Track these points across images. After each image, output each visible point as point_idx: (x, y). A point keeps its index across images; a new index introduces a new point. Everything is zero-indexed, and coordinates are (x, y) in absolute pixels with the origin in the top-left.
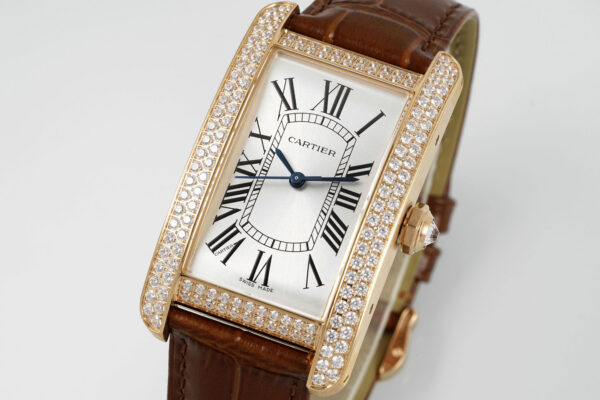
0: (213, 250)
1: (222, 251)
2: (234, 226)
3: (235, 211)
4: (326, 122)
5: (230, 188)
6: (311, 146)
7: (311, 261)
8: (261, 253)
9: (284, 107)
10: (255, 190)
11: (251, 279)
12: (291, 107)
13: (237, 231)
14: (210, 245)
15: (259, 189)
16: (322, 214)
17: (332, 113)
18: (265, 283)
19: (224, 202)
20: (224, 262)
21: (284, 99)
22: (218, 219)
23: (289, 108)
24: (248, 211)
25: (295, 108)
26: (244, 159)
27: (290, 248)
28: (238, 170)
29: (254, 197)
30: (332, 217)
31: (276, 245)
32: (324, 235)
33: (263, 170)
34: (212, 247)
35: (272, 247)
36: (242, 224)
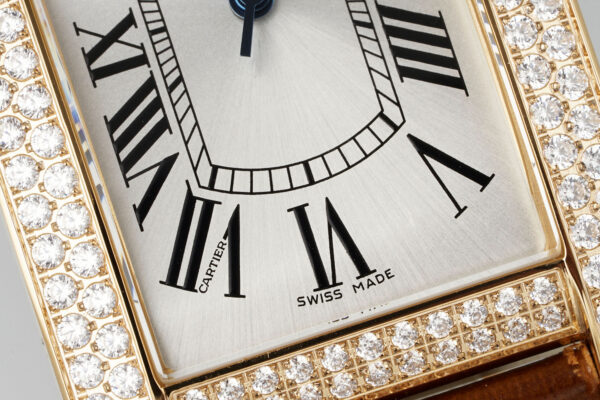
0: (190, 285)
1: (210, 273)
2: (190, 200)
3: (166, 165)
5: (113, 125)
7: (424, 149)
8: (300, 213)
10: (171, 89)
11: (322, 282)
13: (209, 206)
14: (172, 280)
15: (180, 79)
16: (362, 30)
18: (363, 269)
19: (126, 165)
20: (235, 291)
22: (142, 211)
24: (195, 145)
26: (91, 42)
27: (352, 153)
28: (98, 74)
29: (182, 106)
30: (389, 22)
31: (318, 171)
32: (405, 72)
33: (152, 33)
34: (181, 280)
35: (312, 182)
36: (205, 182)
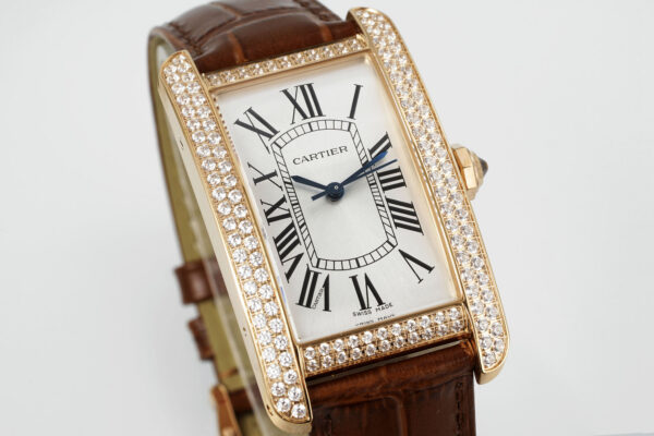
0: (308, 305)
1: (317, 301)
2: (308, 272)
3: (298, 258)
4: (314, 126)
5: (276, 241)
6: (319, 156)
7: (405, 255)
8: (354, 279)
9: (265, 139)
10: (300, 227)
11: (363, 307)
12: (272, 134)
13: (316, 275)
14: (301, 303)
15: (305, 224)
16: (379, 208)
17: (313, 115)
18: (380, 302)
19: (282, 257)
20: (327, 308)
21: (260, 132)
22: (288, 275)
23: (270, 137)
24: (311, 250)
25: (275, 132)
26: (268, 208)
27: (376, 256)
28: (270, 221)
29: (305, 234)
30: (391, 205)
31: (362, 262)
32: (397, 225)
33: (293, 205)
34: (305, 303)
35: (359, 266)
36: (315, 265)
